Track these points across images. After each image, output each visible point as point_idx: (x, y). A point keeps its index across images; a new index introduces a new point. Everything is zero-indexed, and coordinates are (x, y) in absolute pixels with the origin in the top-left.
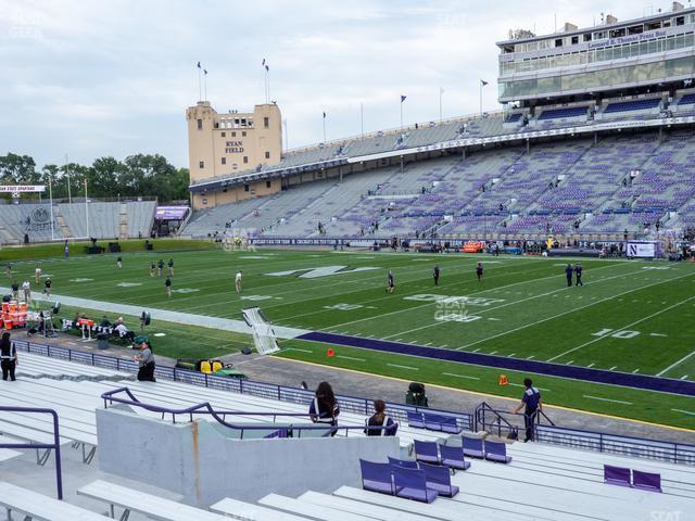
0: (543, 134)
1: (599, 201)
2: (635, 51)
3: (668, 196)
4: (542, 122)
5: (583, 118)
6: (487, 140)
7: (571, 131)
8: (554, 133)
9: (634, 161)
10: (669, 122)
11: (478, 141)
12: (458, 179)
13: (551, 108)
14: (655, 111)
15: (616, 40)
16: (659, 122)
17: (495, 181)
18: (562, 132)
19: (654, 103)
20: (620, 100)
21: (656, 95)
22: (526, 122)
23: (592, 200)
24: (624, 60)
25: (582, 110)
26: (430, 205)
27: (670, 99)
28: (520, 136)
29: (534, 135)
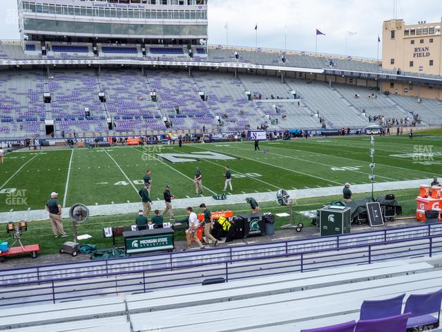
0: (68, 62)
1: (151, 109)
2: (125, 15)
3: (191, 106)
4: (58, 54)
5: (91, 54)
6: (21, 63)
7: (89, 62)
8: (76, 62)
9: (139, 86)
10: (155, 63)
11: (13, 63)
12: (5, 92)
13: (58, 44)
14: (140, 55)
15: (112, 4)
16: (149, 63)
17: (47, 95)
18: (82, 62)
19: (134, 50)
20: (109, 45)
21: (133, 46)
22: (44, 53)
23: (146, 109)
24: (118, 19)
25: (85, 49)
26: (9, 112)
27: (144, 50)
28: (49, 62)
29: (61, 62)
